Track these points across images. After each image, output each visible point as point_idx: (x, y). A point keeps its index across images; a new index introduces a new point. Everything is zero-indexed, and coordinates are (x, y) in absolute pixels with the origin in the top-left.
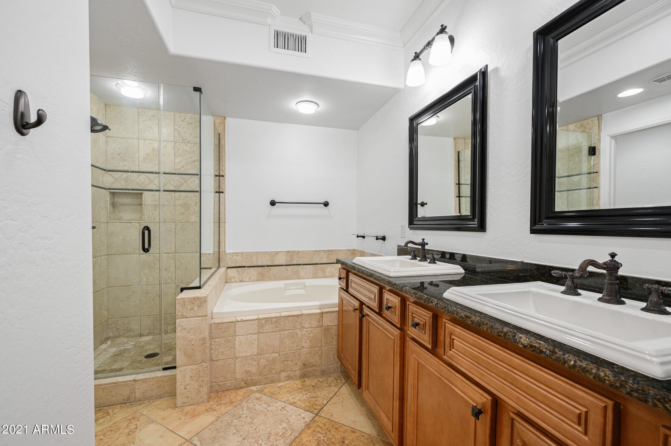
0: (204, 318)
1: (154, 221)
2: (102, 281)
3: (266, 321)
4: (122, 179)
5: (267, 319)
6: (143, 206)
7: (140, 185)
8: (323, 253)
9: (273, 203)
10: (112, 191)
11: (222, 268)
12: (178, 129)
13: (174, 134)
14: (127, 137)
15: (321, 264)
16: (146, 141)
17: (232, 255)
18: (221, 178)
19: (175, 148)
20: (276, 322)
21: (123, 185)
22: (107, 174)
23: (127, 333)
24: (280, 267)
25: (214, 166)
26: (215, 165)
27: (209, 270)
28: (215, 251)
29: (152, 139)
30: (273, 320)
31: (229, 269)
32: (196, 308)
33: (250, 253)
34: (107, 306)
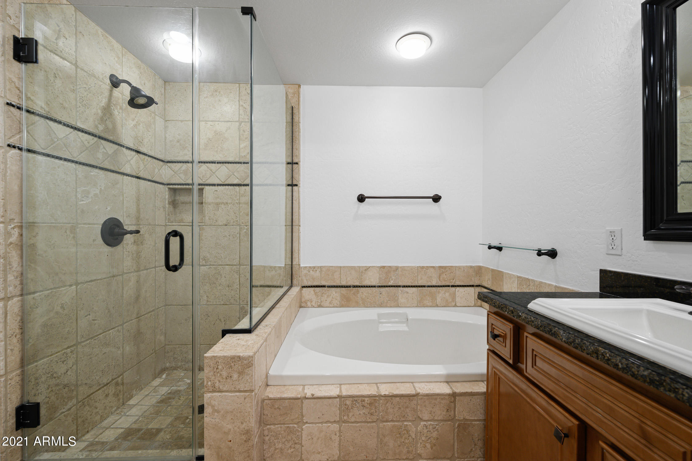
0: (249, 395)
1: (215, 224)
2: (157, 299)
3: (354, 402)
4: (182, 172)
5: (356, 399)
6: (204, 205)
7: (200, 179)
8: (432, 270)
9: (361, 199)
10: (171, 186)
11: (295, 287)
12: (244, 105)
13: (239, 111)
14: (187, 119)
15: (429, 286)
16: (208, 122)
17: (308, 269)
18: (295, 166)
19: (240, 130)
20: (370, 404)
21: (183, 178)
22: (166, 167)
23: (185, 365)
24: (372, 288)
25: (286, 151)
26: (287, 149)
27: (279, 289)
28: (287, 264)
29: (214, 120)
30: (366, 401)
31: (304, 289)
32: (235, 376)
33: (331, 268)
34: (164, 329)
